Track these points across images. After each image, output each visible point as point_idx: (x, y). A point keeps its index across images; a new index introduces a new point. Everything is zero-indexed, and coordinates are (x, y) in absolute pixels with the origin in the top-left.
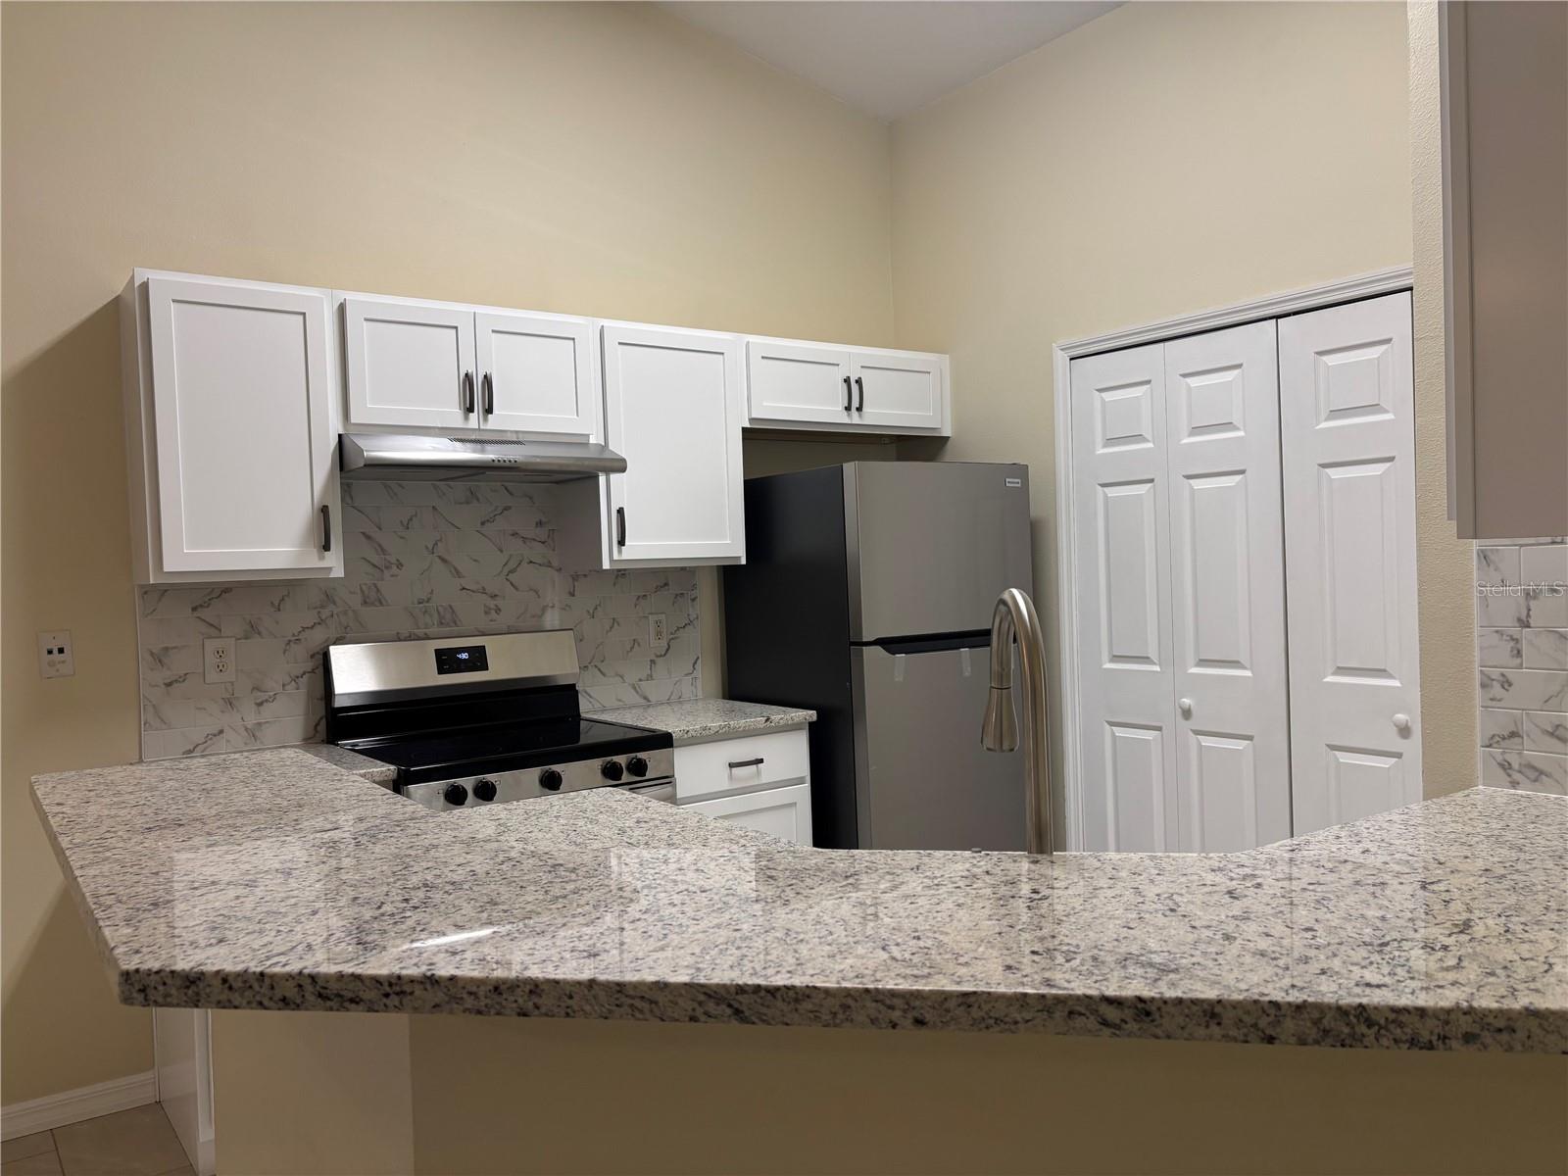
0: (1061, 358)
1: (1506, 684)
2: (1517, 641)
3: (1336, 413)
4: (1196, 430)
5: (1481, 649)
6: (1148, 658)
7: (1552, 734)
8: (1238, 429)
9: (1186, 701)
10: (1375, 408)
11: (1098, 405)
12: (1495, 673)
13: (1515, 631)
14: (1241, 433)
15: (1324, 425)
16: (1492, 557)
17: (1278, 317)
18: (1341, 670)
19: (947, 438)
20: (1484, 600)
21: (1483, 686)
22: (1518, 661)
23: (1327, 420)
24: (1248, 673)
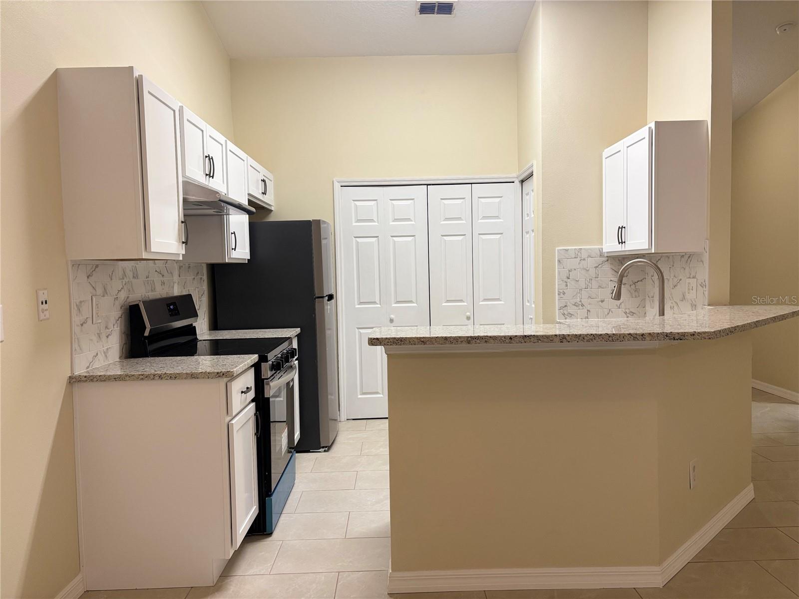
0: (337, 186)
1: (564, 293)
2: (566, 282)
3: (447, 219)
4: (396, 220)
5: (558, 285)
6: (375, 302)
7: (574, 305)
8: (412, 221)
9: (392, 316)
10: (459, 219)
11: (353, 205)
12: (561, 291)
13: (566, 280)
14: (413, 223)
15: (442, 222)
16: (561, 261)
17: (427, 185)
18: (448, 301)
19: (272, 211)
20: (559, 273)
21: (559, 294)
22: (566, 287)
23: (443, 221)
24: (415, 305)
